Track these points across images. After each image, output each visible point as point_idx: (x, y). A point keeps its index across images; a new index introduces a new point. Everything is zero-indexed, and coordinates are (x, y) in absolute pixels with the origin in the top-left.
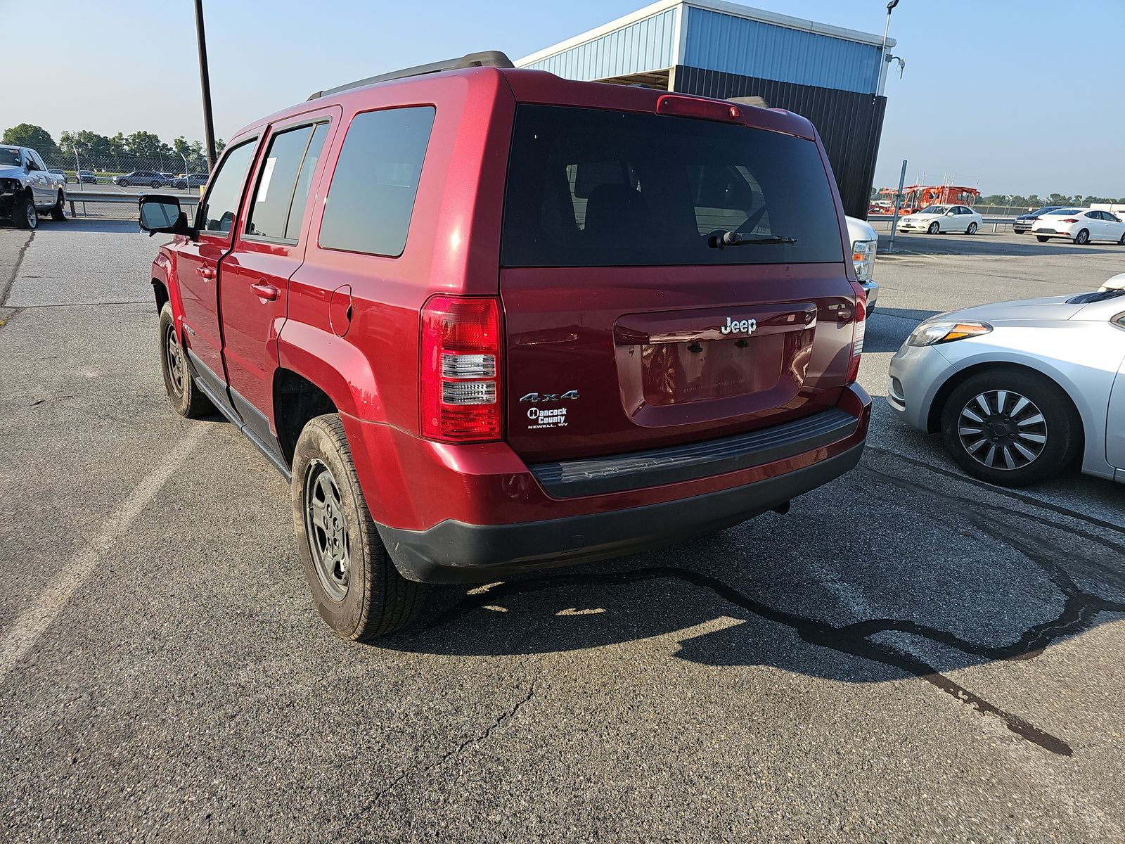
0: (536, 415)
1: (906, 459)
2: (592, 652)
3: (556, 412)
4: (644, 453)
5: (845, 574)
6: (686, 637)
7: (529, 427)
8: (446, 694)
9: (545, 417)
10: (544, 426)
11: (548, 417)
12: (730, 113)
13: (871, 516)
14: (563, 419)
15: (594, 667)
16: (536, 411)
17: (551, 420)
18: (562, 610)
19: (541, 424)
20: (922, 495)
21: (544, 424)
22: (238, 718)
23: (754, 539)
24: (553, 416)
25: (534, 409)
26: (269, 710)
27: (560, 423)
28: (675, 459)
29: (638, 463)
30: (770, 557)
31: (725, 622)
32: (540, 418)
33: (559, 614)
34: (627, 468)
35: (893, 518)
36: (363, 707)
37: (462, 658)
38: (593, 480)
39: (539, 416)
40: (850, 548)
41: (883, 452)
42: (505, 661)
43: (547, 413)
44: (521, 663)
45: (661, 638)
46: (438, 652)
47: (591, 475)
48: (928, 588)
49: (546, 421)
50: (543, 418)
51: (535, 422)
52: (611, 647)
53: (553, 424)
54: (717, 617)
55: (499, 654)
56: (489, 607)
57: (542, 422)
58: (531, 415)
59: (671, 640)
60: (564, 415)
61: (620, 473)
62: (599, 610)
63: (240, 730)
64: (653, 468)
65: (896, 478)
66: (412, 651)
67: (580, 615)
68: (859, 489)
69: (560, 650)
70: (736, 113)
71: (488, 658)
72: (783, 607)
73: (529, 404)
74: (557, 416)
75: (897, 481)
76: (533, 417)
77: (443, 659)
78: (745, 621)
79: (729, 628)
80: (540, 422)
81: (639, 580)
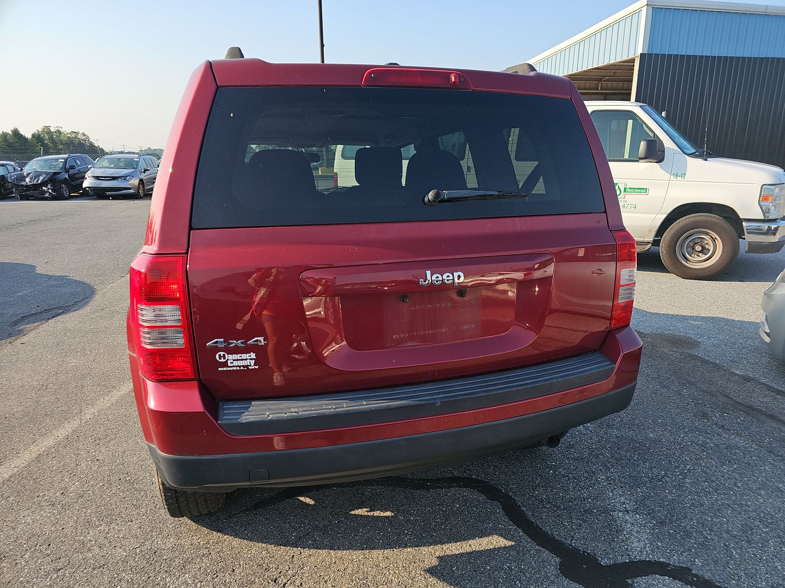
0: (224, 358)
1: (770, 388)
2: (357, 555)
3: (244, 356)
4: (340, 394)
5: (641, 506)
6: (448, 552)
7: (220, 369)
8: (217, 576)
9: (234, 360)
10: (235, 368)
11: (237, 360)
12: (449, 79)
13: (703, 446)
14: (253, 362)
15: (349, 571)
16: (224, 355)
17: (240, 363)
18: (358, 509)
19: (231, 367)
20: (772, 427)
21: (233, 366)
22: (60, 573)
23: (568, 459)
24: (242, 360)
25: (222, 353)
26: (85, 569)
27: (250, 366)
28: (368, 403)
29: (326, 405)
30: (575, 478)
31: (496, 541)
32: (229, 362)
33: (353, 512)
34: (312, 410)
35: (727, 448)
36: (149, 578)
37: (251, 543)
38: (271, 421)
39: (228, 360)
40: (663, 477)
41: (747, 379)
42: (283, 552)
43: (238, 356)
44: (293, 556)
45: (424, 550)
46: (236, 536)
47: (271, 416)
48: (728, 532)
49: (236, 363)
50: (232, 361)
51: (225, 364)
52: (375, 552)
53: (243, 366)
54: (488, 535)
55: (281, 545)
56: (302, 499)
57: (232, 365)
58: (220, 359)
59: (430, 554)
60: (253, 359)
61: (301, 415)
62: (388, 514)
63: (55, 583)
64: (339, 411)
65: (751, 408)
66: (219, 531)
67: (369, 516)
68: (705, 415)
69: (331, 548)
70: (455, 78)
71: (271, 547)
72: (559, 534)
73: (216, 349)
74: (246, 359)
75: (749, 409)
76: (222, 360)
77: (236, 542)
78: (513, 544)
79: (495, 549)
80: (229, 365)
81: (439, 487)
